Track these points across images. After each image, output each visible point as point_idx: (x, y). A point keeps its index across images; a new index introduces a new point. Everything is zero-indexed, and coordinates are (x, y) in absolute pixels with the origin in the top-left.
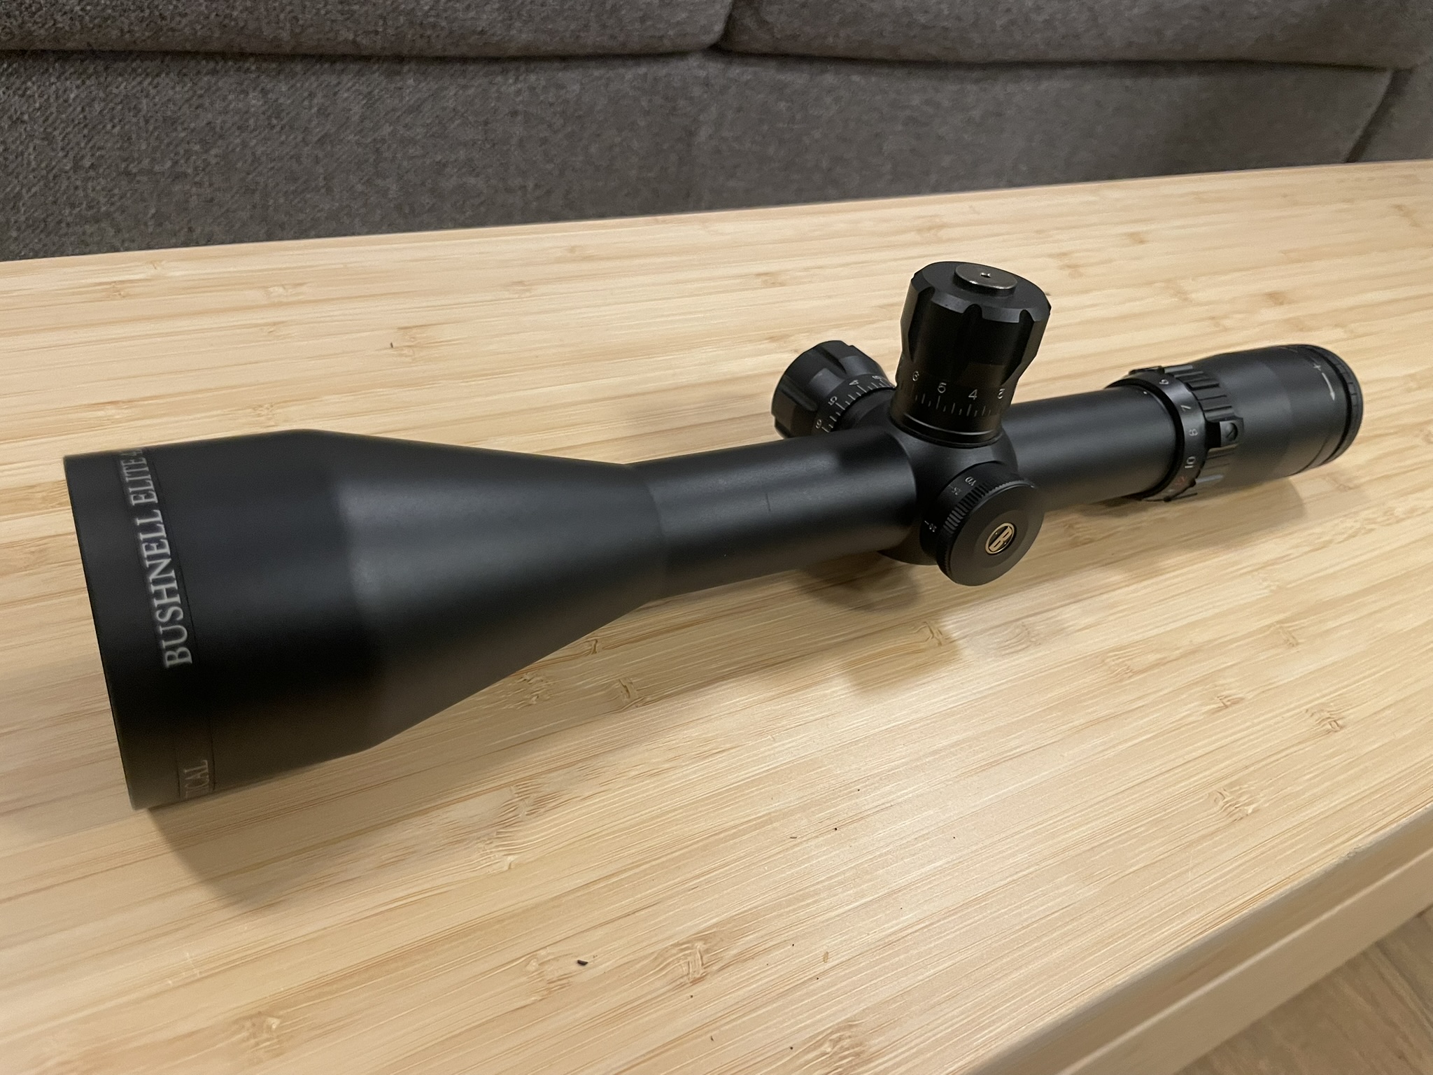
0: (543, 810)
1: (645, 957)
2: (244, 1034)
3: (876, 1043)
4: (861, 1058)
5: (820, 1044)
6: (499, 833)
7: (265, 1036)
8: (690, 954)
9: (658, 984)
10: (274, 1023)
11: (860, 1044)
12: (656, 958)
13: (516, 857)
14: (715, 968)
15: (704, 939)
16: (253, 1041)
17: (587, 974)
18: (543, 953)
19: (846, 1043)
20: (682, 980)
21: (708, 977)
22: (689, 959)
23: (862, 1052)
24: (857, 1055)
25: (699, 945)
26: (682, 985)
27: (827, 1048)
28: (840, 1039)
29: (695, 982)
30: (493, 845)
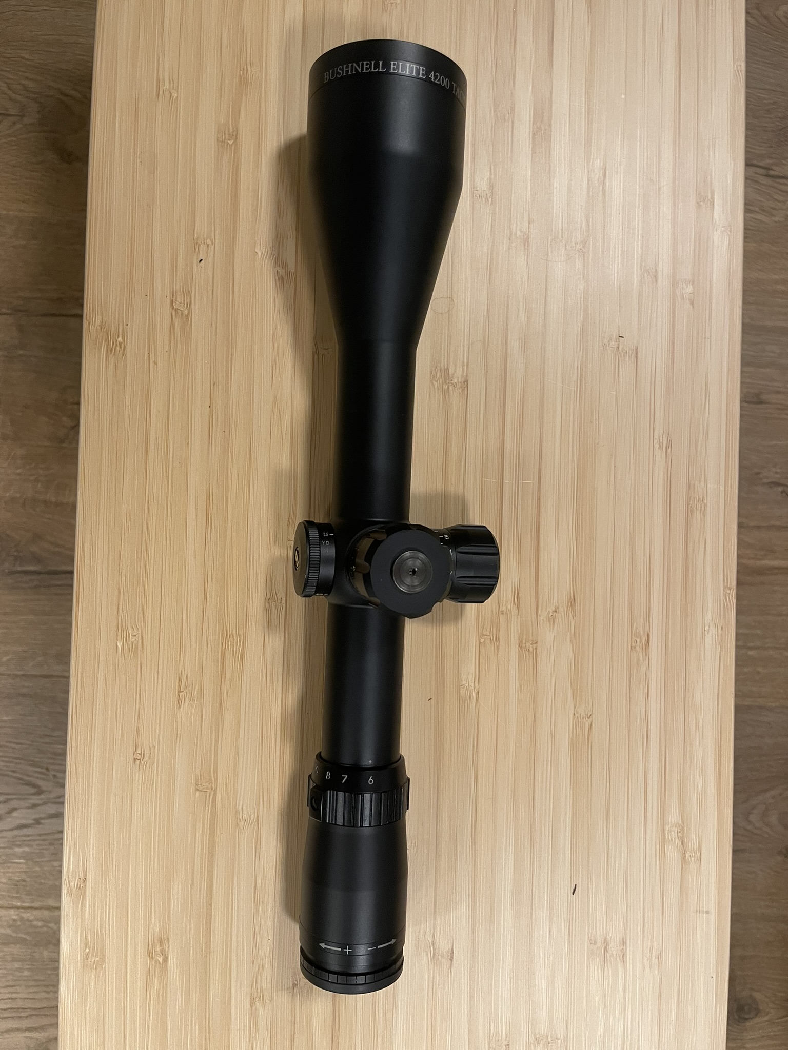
0: (277, 279)
1: (191, 288)
2: (231, 130)
3: (112, 361)
4: (109, 351)
5: (123, 338)
6: (274, 255)
7: (227, 138)
8: (184, 306)
9: (178, 286)
10: (231, 142)
11: (114, 355)
12: (189, 292)
13: (260, 257)
14: (174, 313)
15: (187, 316)
16: (227, 133)
17: (196, 261)
18: (213, 247)
19: (118, 348)
20: (175, 297)
21: (171, 309)
22: (182, 305)
23: (111, 353)
24: (111, 351)
25: (186, 312)
26: (173, 295)
27: (120, 339)
28: (120, 347)
29: (172, 302)
30: (269, 250)
